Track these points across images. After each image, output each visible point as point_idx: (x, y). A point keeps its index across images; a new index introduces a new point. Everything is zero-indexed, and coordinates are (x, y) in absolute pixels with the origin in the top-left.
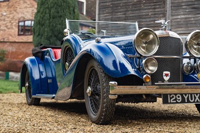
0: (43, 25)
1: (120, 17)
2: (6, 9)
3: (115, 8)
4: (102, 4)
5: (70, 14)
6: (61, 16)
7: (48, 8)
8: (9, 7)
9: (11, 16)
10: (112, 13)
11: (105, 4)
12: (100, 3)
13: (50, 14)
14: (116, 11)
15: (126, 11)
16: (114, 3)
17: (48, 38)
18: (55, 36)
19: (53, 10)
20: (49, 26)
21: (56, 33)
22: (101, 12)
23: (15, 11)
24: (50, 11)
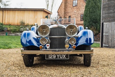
0: (87, 16)
1: (111, 12)
2: (76, 9)
3: (109, 8)
4: (104, 6)
5: (99, 10)
6: (94, 12)
7: (89, 8)
8: (77, 8)
9: (78, 12)
10: (108, 10)
11: (105, 6)
12: (103, 6)
13: (90, 11)
14: (110, 9)
15: (114, 9)
16: (109, 5)
17: (89, 22)
18: (92, 21)
19: (91, 10)
20: (89, 17)
21: (92, 20)
22: (103, 10)
23: (79, 10)
24: (90, 10)
